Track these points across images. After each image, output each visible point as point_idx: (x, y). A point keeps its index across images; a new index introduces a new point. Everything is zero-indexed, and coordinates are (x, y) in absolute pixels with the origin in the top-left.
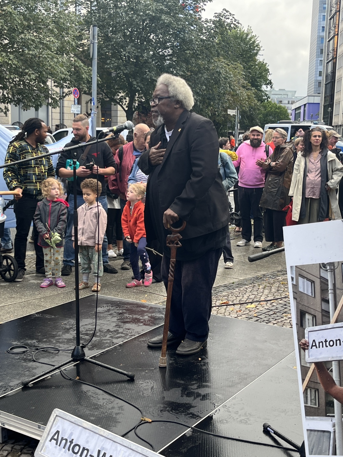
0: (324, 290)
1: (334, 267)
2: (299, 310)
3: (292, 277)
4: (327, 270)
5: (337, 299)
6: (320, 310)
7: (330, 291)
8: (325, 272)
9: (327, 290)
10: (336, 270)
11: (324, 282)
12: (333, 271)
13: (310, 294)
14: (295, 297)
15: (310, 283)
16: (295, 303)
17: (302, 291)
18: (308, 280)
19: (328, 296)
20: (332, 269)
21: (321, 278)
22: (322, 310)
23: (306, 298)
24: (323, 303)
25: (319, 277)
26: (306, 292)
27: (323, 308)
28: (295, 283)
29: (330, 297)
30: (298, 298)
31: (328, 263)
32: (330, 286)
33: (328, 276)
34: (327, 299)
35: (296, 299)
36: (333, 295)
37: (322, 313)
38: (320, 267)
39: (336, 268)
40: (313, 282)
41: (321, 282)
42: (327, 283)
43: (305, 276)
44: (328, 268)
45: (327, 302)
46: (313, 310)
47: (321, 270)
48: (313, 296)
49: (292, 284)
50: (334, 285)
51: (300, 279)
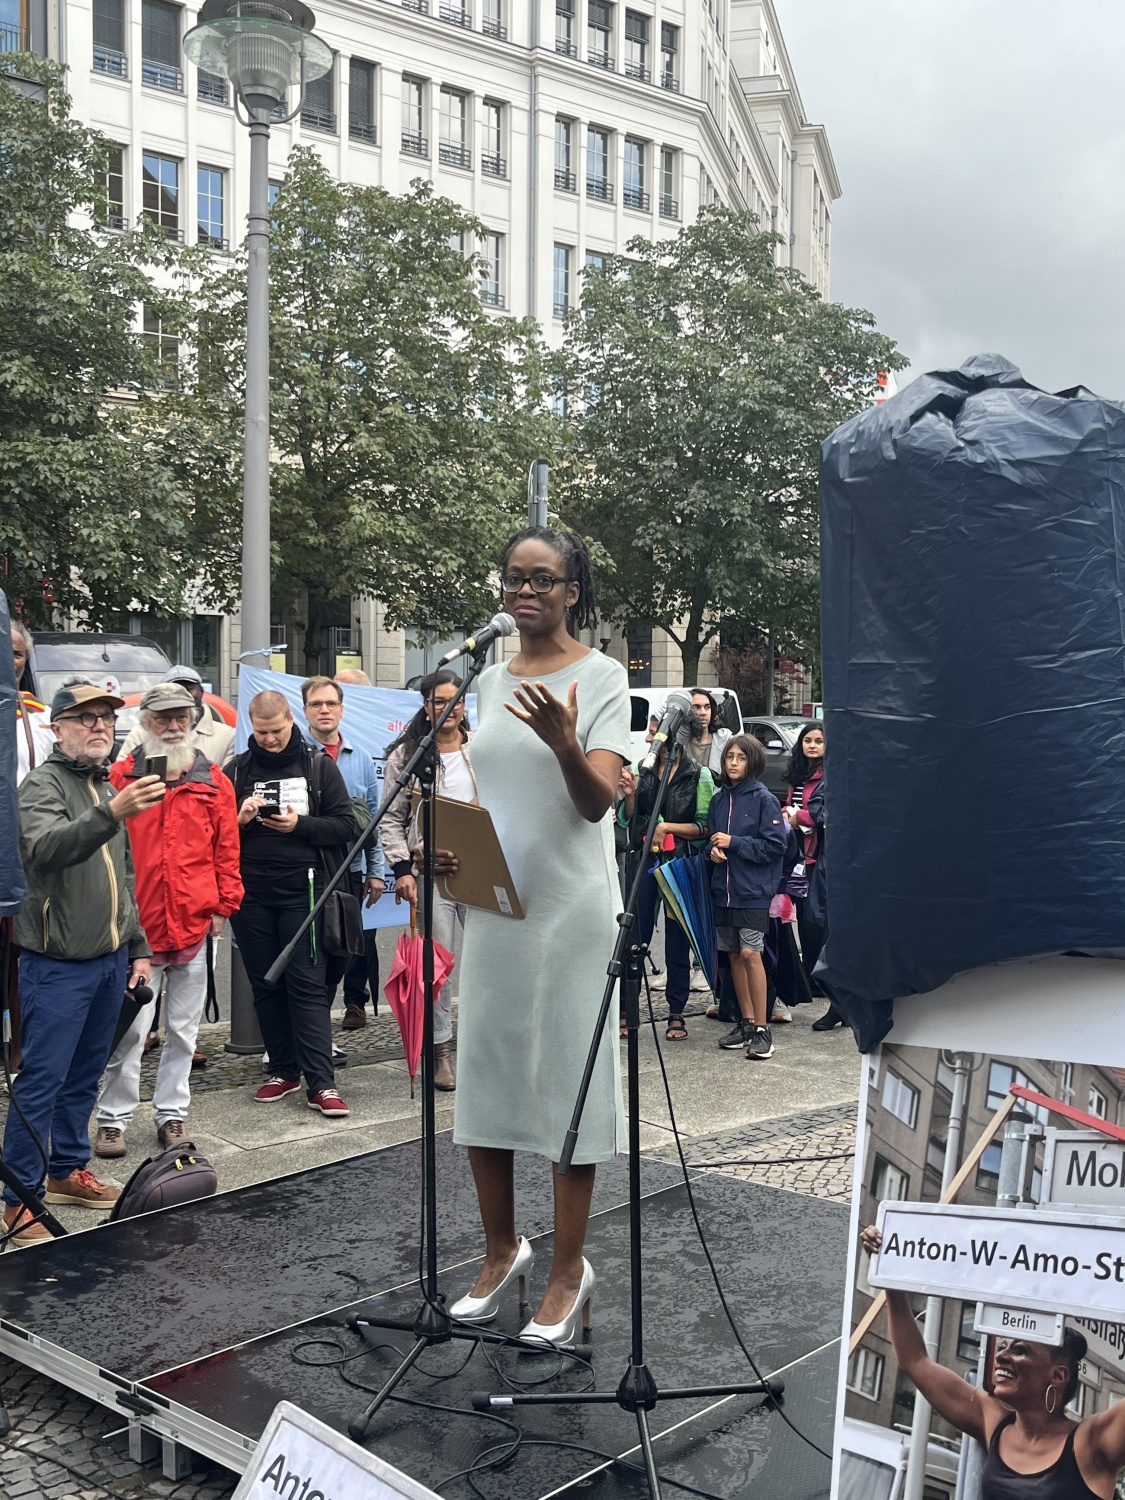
0: (940, 1117)
1: (972, 1066)
2: (874, 1155)
3: (871, 1069)
4: (954, 1070)
5: (966, 1147)
6: (922, 1166)
7: (952, 1123)
8: (950, 1073)
9: (947, 1118)
10: (974, 1074)
11: (942, 1096)
12: (968, 1074)
13: (906, 1121)
14: (872, 1121)
15: (910, 1092)
16: (869, 1134)
17: (889, 1108)
18: (907, 1083)
19: (946, 1133)
20: (965, 1070)
21: (938, 1085)
22: (927, 1164)
23: (894, 1126)
24: (931, 1146)
25: (933, 1082)
26: (896, 1113)
27: (929, 1161)
28: (875, 1085)
29: (951, 1137)
30: (876, 1124)
31: (958, 1053)
32: (955, 1112)
33: (955, 1085)
34: (943, 1139)
35: (872, 1125)
36: (957, 1132)
37: (924, 1170)
38: (940, 1059)
39: (975, 1067)
40: (916, 1091)
41: (936, 1096)
42: (948, 1100)
43: (902, 1073)
44: (958, 1063)
45: (942, 1147)
46: (904, 1160)
47: (941, 1066)
48: (912, 1126)
49: (870, 1086)
50: (965, 1110)
51: (889, 1077)
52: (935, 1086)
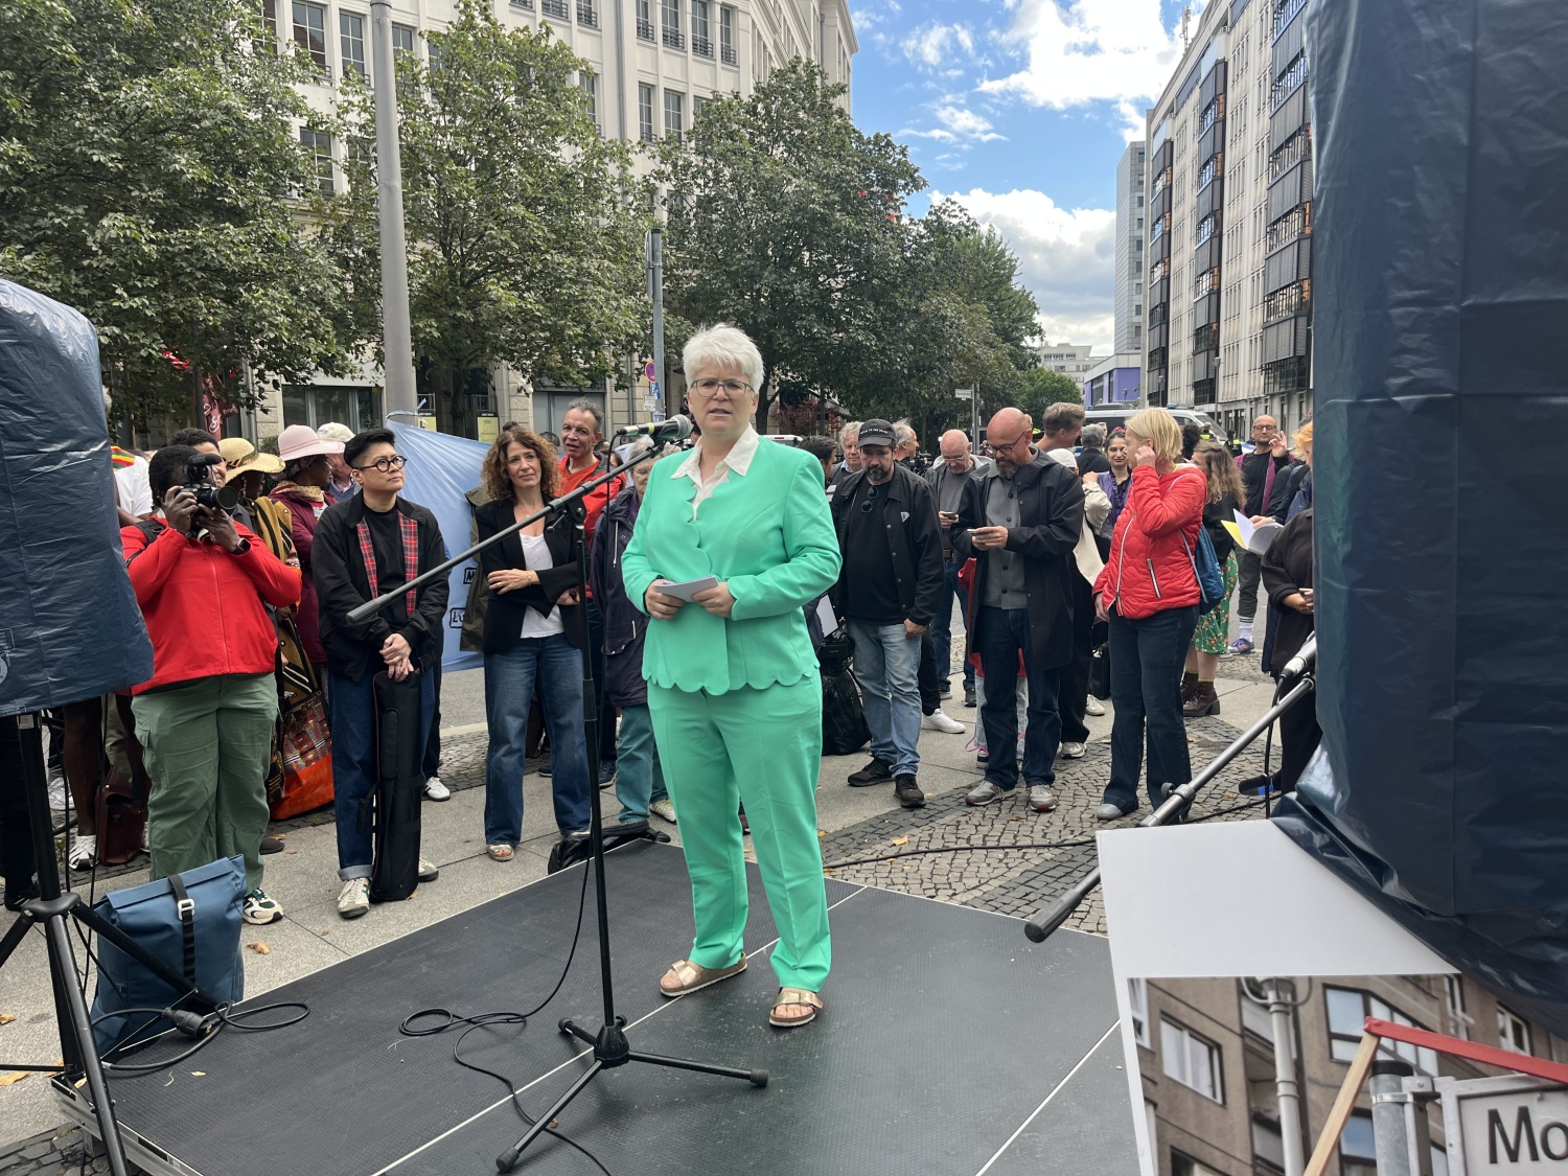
0: (1260, 1082)
1: (1294, 997)
2: (1168, 1151)
3: (1135, 1021)
4: (1266, 1007)
5: (1313, 1124)
6: (1249, 1160)
7: (1282, 1089)
8: (1261, 1012)
9: (1271, 1081)
10: (1302, 1011)
11: (1257, 1051)
12: (1291, 1011)
13: (1207, 1093)
15: (1204, 1049)
16: (1153, 1120)
17: (1175, 1076)
18: (1196, 1035)
19: (1277, 1105)
20: (1286, 1005)
21: (1245, 1033)
22: (1256, 1157)
23: (1190, 1104)
24: (1256, 1129)
25: (1237, 1029)
26: (1189, 1083)
27: (1258, 1151)
28: (1146, 1043)
29: (1286, 1111)
30: (1160, 1103)
31: (1269, 981)
32: (1283, 1071)
33: (1274, 1029)
34: (1272, 1116)
35: (1155, 1106)
36: (1293, 1103)
37: (1253, 1166)
38: (1241, 993)
39: (1301, 997)
40: (1214, 1047)
41: (1247, 1049)
42: (1268, 1054)
43: (1186, 1021)
44: (1271, 997)
45: (1274, 1127)
46: (1218, 1153)
47: (1245, 1003)
48: (1219, 1100)
49: (1139, 1047)
50: (1298, 1066)
51: (1167, 1031)
52: (1242, 1036)
